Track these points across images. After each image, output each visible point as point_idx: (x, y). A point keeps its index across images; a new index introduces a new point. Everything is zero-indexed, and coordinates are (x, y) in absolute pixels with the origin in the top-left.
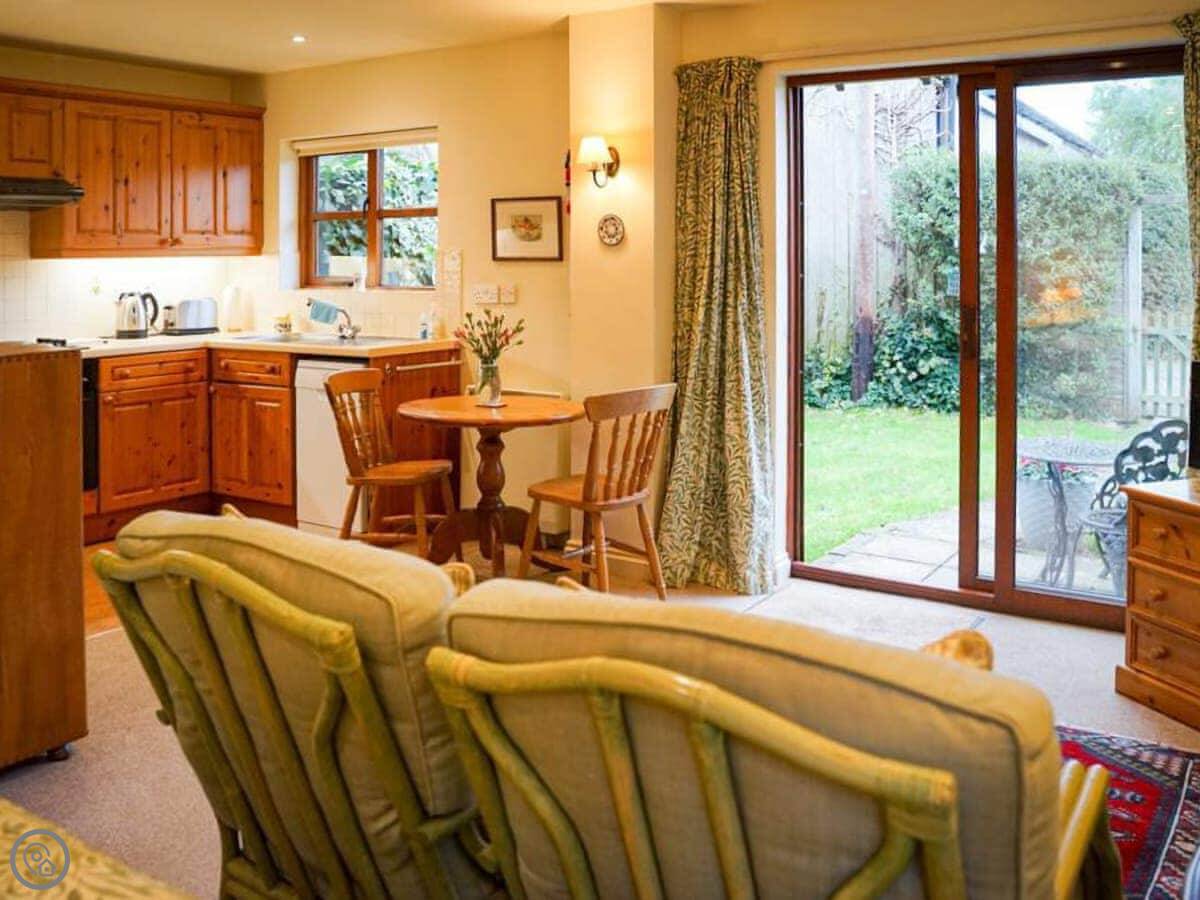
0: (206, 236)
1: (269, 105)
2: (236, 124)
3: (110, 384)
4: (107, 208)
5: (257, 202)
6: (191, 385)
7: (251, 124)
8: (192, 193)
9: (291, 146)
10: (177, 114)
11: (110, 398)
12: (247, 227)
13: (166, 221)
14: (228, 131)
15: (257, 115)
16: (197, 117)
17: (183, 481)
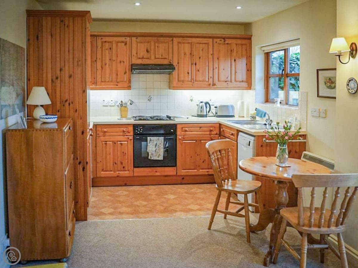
0: (227, 83)
1: (253, 34)
2: (239, 42)
3: (181, 133)
4: (188, 73)
5: (249, 70)
6: (212, 136)
7: (247, 41)
8: (222, 67)
9: (261, 49)
10: (215, 40)
11: (180, 138)
12: (245, 79)
13: (211, 77)
14: (236, 44)
15: (249, 38)
16: (223, 40)
17: (208, 169)
